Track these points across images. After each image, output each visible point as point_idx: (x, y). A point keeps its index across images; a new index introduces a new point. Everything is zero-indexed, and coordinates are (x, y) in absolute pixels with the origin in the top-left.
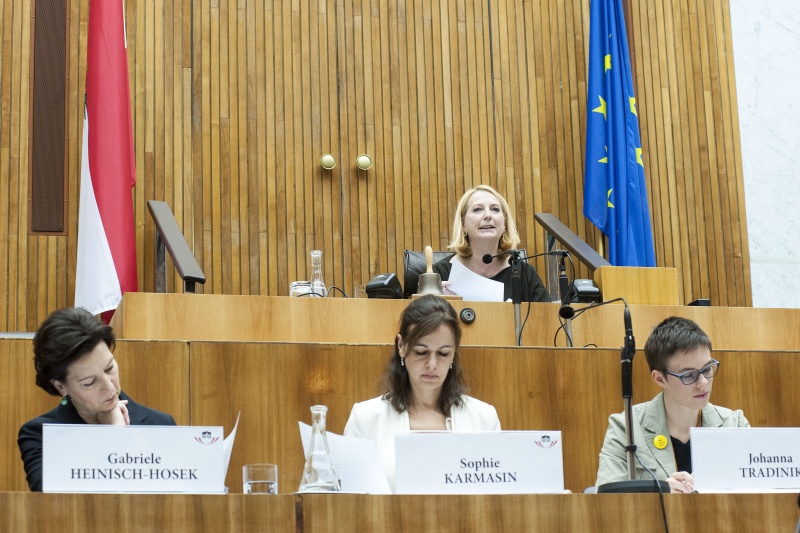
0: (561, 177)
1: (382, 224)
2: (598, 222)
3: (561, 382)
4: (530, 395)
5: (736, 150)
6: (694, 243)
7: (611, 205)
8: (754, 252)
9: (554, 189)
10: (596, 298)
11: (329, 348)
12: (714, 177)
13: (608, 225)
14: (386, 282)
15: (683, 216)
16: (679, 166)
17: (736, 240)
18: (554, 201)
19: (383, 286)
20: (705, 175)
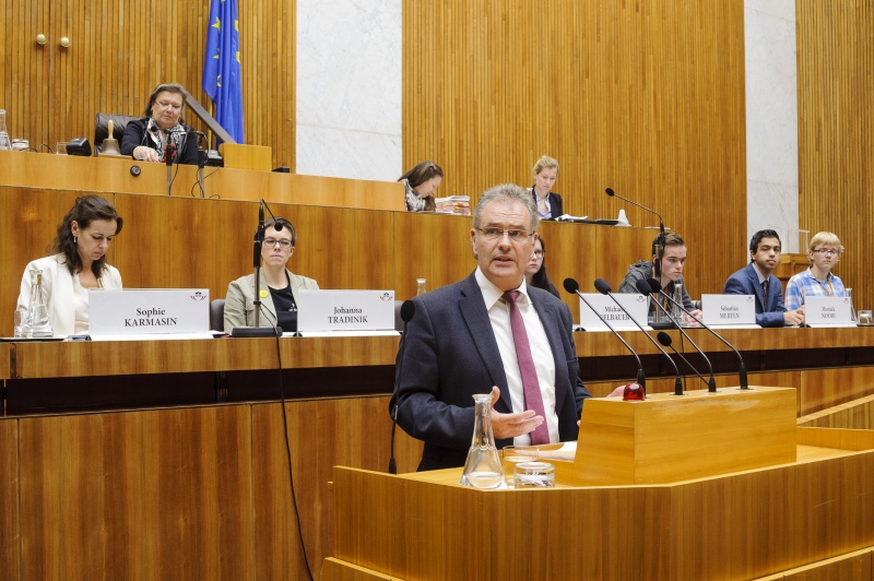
0: (190, 63)
1: (76, 82)
2: (211, 95)
3: (197, 220)
4: (176, 228)
5: (293, 58)
6: (265, 110)
7: (219, 85)
8: (299, 118)
9: (185, 70)
10: (219, 163)
11: (39, 191)
12: (279, 73)
13: (216, 96)
14: (81, 144)
15: (260, 94)
16: (260, 64)
17: (289, 110)
18: (184, 77)
19: (78, 146)
20: (274, 71)
